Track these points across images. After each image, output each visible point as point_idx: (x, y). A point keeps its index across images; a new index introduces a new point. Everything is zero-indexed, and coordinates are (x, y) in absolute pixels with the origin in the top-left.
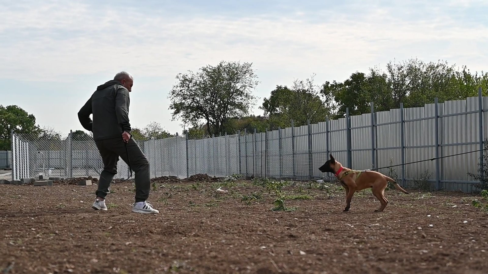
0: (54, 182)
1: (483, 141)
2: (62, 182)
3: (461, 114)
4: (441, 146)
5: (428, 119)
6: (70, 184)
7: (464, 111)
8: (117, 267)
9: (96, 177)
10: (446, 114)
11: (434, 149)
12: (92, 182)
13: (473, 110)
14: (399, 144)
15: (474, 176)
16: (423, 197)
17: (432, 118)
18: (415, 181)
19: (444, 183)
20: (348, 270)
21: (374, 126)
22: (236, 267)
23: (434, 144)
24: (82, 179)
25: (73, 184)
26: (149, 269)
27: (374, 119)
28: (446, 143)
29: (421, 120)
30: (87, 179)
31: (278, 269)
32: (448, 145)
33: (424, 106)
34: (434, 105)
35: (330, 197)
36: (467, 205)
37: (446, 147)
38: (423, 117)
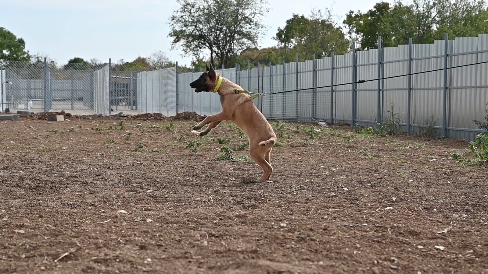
0: (21, 117)
2: (31, 116)
3: (472, 53)
4: (450, 89)
5: (437, 57)
6: (39, 119)
7: (475, 50)
9: (69, 112)
11: (442, 91)
12: (65, 118)
15: (480, 124)
16: (408, 147)
17: (441, 57)
18: (420, 127)
19: (451, 131)
21: (381, 64)
23: (442, 86)
24: (53, 114)
25: (43, 119)
27: (381, 55)
28: (455, 86)
29: (430, 58)
30: (59, 114)
32: (457, 88)
33: (433, 42)
34: (444, 41)
35: (306, 144)
36: (449, 158)
37: (455, 91)
38: (432, 55)
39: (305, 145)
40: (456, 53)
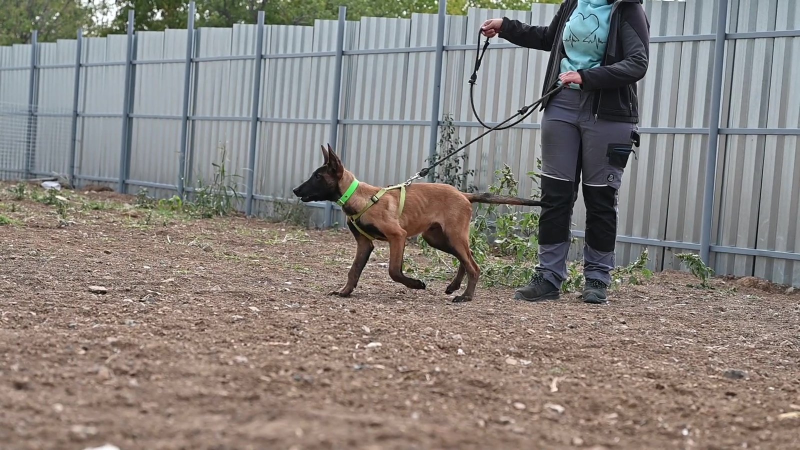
1: (440, 119)
3: (396, 52)
4: (345, 125)
5: (320, 56)
7: (402, 46)
10: (362, 48)
11: (328, 129)
13: (424, 45)
14: (248, 113)
16: (284, 241)
17: (328, 55)
18: (276, 203)
21: (192, 62)
23: (329, 117)
27: (194, 44)
28: (356, 118)
29: (302, 57)
32: (361, 123)
33: (312, 24)
34: (336, 23)
35: (63, 224)
36: (383, 264)
37: (356, 129)
38: (307, 50)
39: (63, 226)
40: (360, 49)
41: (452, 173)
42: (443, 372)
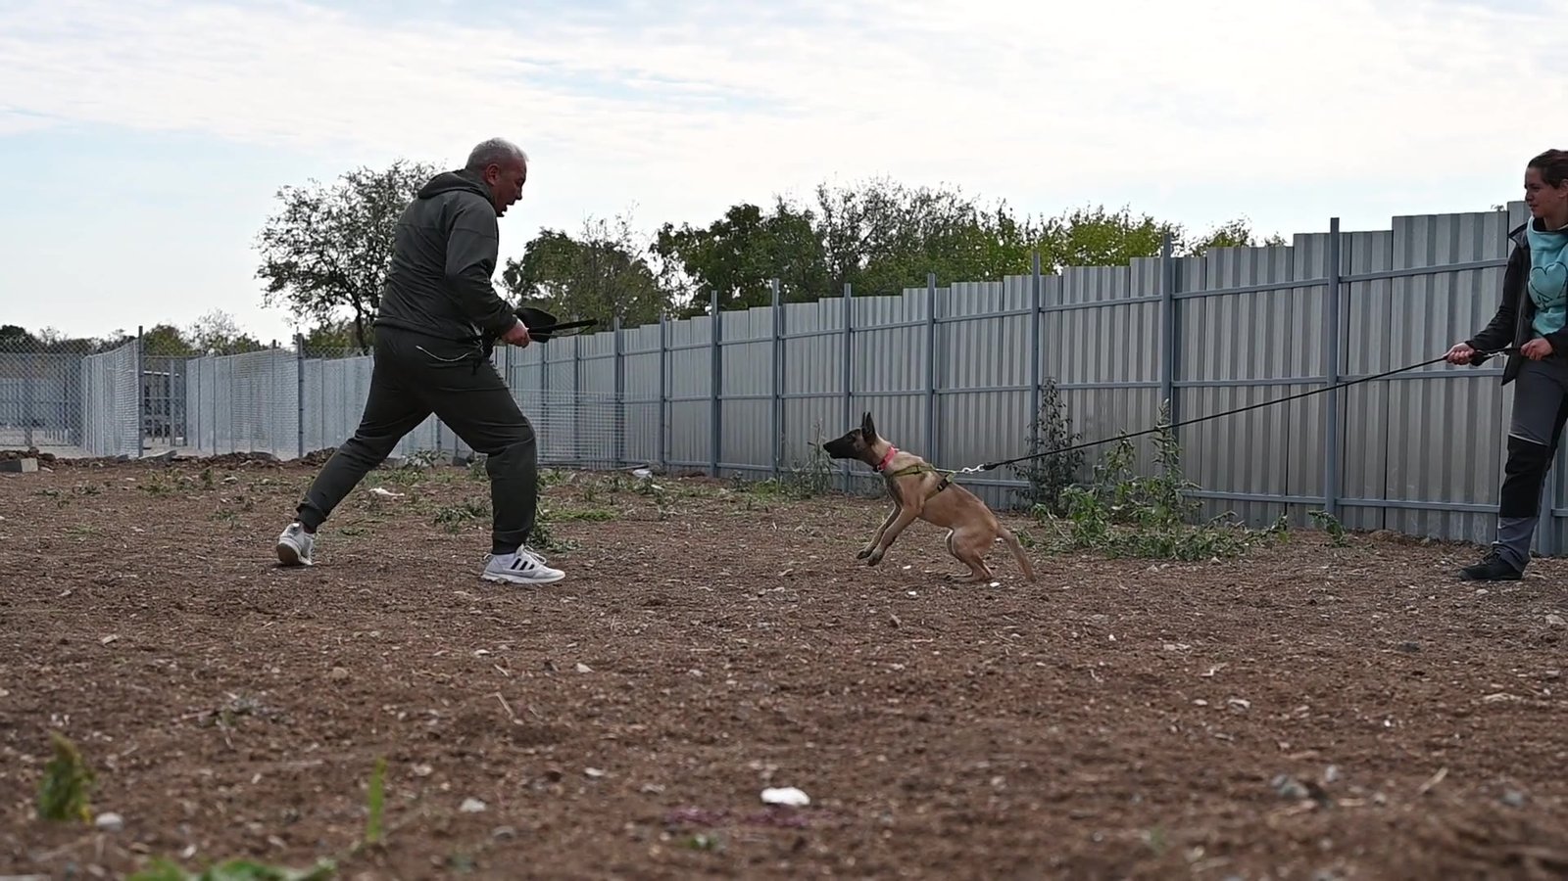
1: (1040, 383)
3: (990, 317)
4: (940, 395)
5: (910, 326)
7: (996, 310)
8: (62, 711)
9: (48, 452)
10: (954, 315)
11: (923, 400)
12: (40, 465)
13: (1018, 307)
14: (838, 388)
15: (1016, 469)
17: (919, 325)
20: (700, 720)
21: (779, 340)
22: (399, 710)
23: (923, 387)
24: (11, 454)
26: (152, 716)
27: (780, 321)
28: (952, 387)
29: (892, 328)
30: (26, 455)
31: (512, 715)
32: (957, 392)
33: (900, 293)
34: (925, 291)
37: (952, 398)
38: (897, 321)
40: (952, 316)
41: (1057, 438)
42: (1108, 667)
